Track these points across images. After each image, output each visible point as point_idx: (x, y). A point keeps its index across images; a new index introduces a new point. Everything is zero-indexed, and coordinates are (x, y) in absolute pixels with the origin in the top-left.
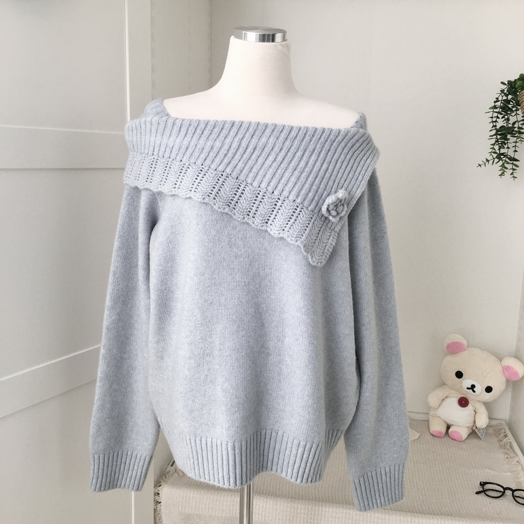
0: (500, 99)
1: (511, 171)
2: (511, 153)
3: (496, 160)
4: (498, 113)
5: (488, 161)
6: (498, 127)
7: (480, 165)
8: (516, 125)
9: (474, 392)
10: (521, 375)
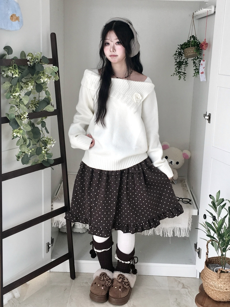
0: (178, 51)
1: (184, 78)
2: (183, 71)
3: (178, 74)
4: (177, 56)
5: (174, 74)
6: (178, 61)
7: (172, 76)
8: (185, 60)
9: (172, 164)
10: (189, 157)
